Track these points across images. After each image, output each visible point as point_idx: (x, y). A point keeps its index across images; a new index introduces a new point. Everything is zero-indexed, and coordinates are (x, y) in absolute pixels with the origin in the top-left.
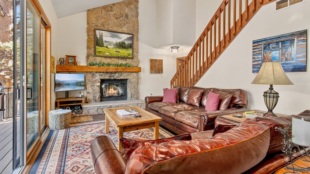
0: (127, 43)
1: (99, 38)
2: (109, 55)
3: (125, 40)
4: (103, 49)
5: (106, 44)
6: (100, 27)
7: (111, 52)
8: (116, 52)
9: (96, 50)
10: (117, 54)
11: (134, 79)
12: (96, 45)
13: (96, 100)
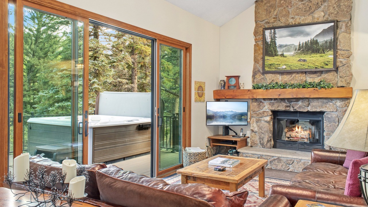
0: (321, 40)
1: (269, 43)
2: (285, 68)
3: (317, 36)
4: (276, 60)
5: (282, 50)
6: (273, 23)
7: (290, 64)
8: (300, 62)
9: (266, 64)
10: (301, 65)
11: (337, 113)
12: (266, 55)
13: (263, 144)
